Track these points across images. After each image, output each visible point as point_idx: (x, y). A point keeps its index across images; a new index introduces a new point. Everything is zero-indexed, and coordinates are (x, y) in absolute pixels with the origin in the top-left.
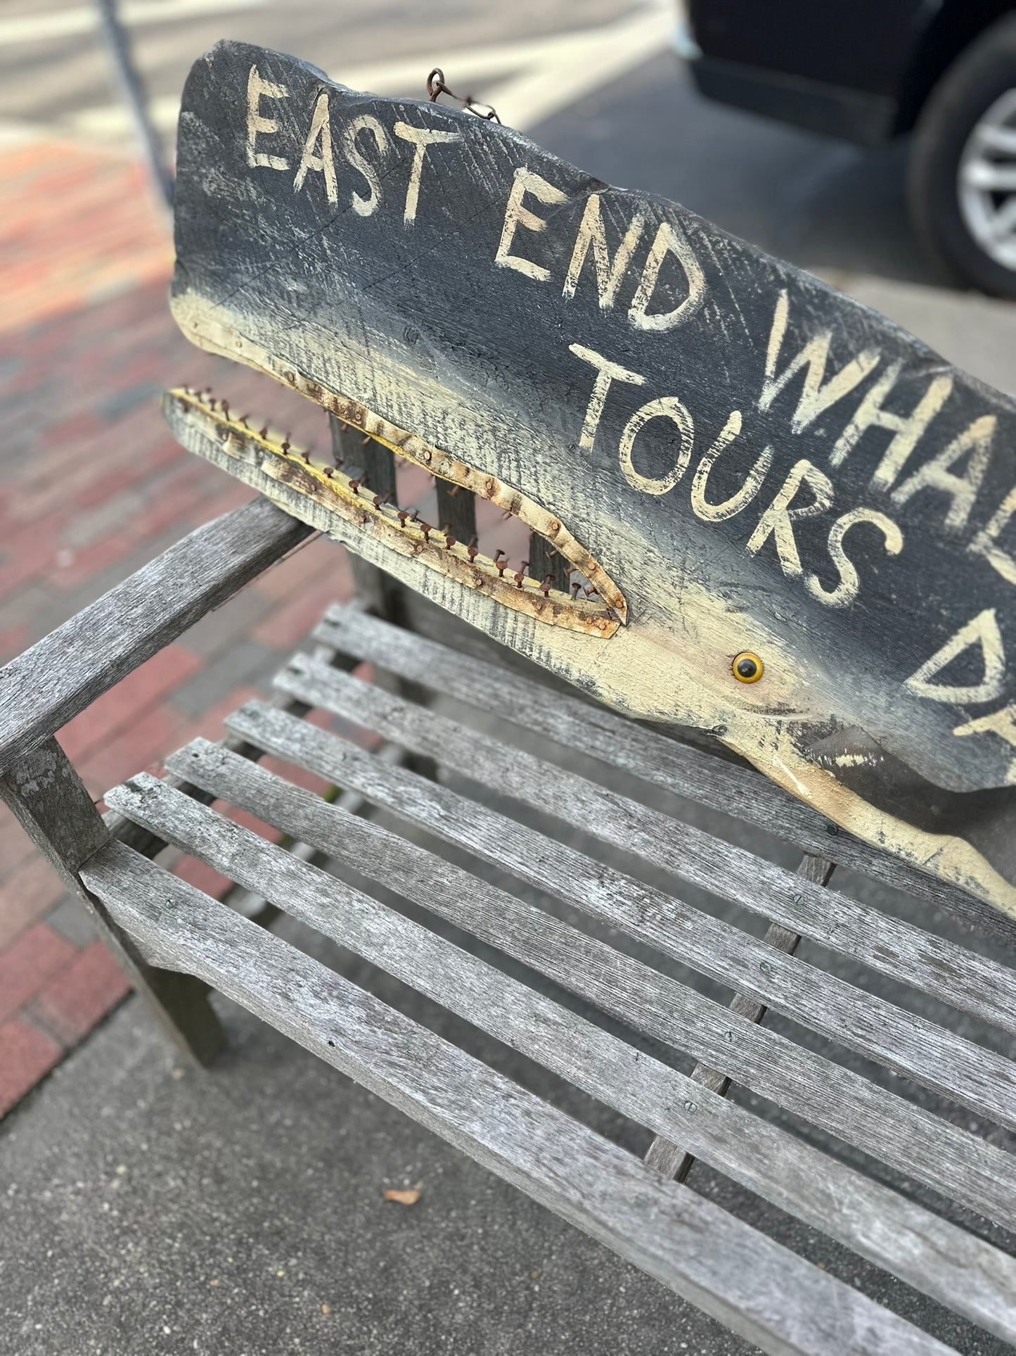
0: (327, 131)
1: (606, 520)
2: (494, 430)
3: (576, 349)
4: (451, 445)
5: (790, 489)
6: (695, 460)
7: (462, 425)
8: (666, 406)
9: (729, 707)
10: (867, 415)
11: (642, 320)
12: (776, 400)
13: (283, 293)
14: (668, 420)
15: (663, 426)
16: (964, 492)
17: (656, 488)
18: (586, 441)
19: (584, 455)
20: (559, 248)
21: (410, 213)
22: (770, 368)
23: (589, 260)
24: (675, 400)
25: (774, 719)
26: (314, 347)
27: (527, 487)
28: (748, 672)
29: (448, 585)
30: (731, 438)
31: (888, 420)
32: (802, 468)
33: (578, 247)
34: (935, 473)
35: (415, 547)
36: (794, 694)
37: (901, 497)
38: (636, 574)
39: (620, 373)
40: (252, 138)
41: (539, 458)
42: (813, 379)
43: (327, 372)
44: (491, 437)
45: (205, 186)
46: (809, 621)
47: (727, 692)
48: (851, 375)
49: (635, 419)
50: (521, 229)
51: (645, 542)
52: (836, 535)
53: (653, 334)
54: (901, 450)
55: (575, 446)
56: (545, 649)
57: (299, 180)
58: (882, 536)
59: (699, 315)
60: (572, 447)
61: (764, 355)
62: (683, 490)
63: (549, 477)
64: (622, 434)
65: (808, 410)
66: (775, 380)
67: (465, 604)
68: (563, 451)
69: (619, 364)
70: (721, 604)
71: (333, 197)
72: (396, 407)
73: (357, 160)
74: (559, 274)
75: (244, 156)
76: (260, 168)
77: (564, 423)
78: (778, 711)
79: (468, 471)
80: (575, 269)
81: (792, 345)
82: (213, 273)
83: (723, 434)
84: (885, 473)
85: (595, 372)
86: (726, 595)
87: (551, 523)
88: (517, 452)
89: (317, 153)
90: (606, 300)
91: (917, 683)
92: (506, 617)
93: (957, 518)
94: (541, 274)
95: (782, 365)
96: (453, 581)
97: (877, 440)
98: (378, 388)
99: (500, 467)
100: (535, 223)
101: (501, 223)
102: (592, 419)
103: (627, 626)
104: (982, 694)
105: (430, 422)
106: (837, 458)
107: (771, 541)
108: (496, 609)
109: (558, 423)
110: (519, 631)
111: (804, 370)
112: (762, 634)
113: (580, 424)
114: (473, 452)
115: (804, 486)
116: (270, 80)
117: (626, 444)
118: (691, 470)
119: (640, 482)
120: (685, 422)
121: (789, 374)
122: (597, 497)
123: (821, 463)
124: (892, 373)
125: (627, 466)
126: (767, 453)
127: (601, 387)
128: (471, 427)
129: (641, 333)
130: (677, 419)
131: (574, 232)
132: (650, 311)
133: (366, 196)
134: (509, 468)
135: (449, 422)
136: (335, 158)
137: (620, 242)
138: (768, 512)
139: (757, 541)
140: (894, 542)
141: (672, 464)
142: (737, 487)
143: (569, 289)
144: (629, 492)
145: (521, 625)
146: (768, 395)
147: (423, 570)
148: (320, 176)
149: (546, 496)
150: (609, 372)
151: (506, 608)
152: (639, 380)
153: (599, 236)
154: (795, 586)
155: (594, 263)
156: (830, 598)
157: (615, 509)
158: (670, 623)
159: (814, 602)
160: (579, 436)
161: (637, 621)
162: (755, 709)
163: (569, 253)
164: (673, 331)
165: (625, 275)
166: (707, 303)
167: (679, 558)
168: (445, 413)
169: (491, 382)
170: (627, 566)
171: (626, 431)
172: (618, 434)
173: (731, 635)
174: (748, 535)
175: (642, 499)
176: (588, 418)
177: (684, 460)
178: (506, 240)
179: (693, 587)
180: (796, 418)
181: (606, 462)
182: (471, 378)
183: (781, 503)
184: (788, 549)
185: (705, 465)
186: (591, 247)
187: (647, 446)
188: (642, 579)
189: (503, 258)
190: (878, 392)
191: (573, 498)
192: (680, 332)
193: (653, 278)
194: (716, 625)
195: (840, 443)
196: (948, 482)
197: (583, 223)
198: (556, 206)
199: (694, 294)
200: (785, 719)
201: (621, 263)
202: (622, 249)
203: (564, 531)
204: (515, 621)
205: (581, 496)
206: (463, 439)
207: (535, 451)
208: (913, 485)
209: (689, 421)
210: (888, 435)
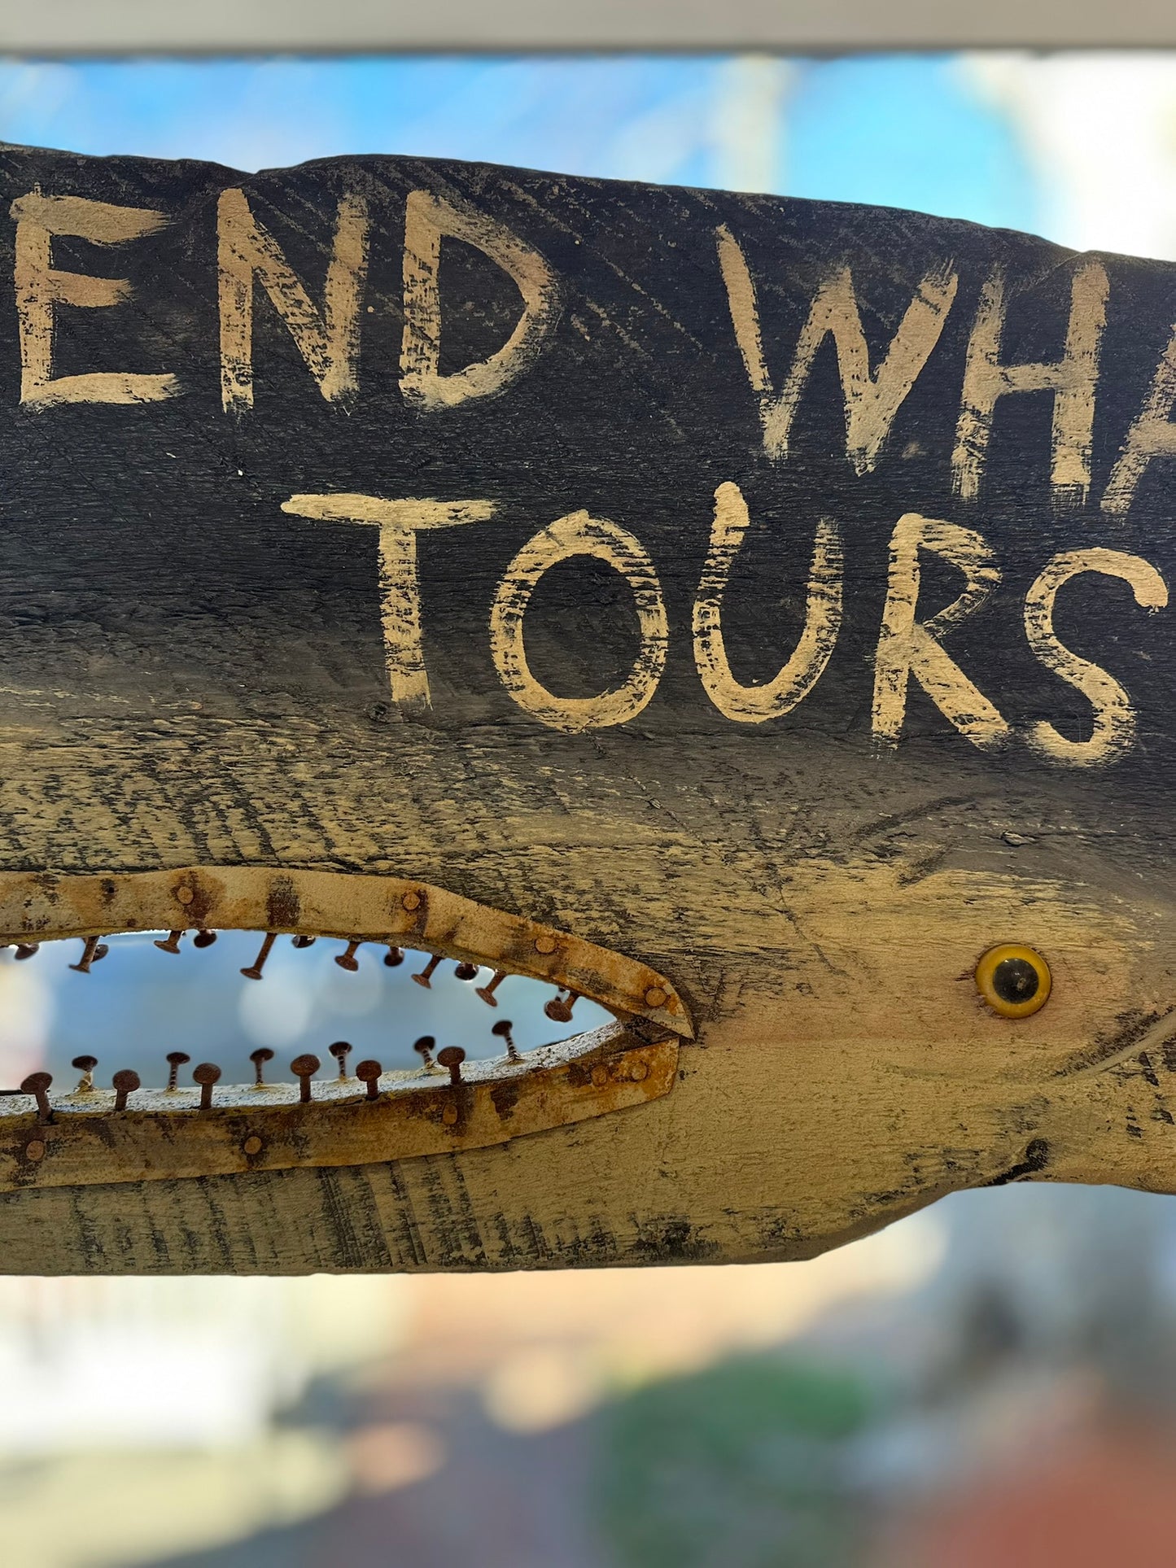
1: (532, 827)
2: (149, 766)
3: (302, 505)
4: (35, 849)
5: (905, 581)
6: (680, 619)
7: (52, 789)
8: (565, 538)
9: (1021, 1093)
10: (984, 385)
11: (440, 389)
12: (795, 431)
14: (583, 564)
15: (575, 579)
17: (618, 707)
18: (407, 686)
19: (413, 716)
20: (182, 321)
22: (758, 376)
23: (265, 318)
24: (581, 518)
25: (1126, 1058)
27: (296, 850)
29: (160, 1204)
30: (736, 538)
31: (1027, 377)
32: (910, 528)
33: (227, 303)
34: (1155, 434)
35: (19, 1153)
36: (1136, 979)
37: (1117, 502)
38: (660, 910)
39: (431, 513)
41: (301, 772)
42: (852, 359)
44: (145, 783)
46: (1081, 817)
47: (1004, 1061)
48: (920, 326)
49: (505, 591)
50: (67, 319)
51: (646, 832)
52: (1039, 627)
53: (476, 408)
54: (1074, 418)
55: (383, 708)
56: (514, 1215)
58: (1124, 587)
59: (563, 332)
60: (379, 714)
61: (737, 355)
62: (681, 683)
63: (344, 803)
64: (488, 634)
65: (867, 423)
66: (777, 391)
67: (232, 1229)
68: (359, 732)
69: (419, 494)
70: (882, 877)
74: (200, 370)
77: (335, 669)
78: (1126, 1038)
79: (109, 889)
80: (235, 347)
83: (715, 539)
84: (1069, 471)
85: (368, 535)
86: (883, 853)
87: (398, 901)
88: (234, 785)
90: (334, 382)
92: (367, 1194)
94: (151, 387)
95: (778, 360)
97: (1024, 421)
99: (200, 838)
100: (99, 292)
101: (10, 317)
102: (403, 633)
103: (697, 1039)
106: (968, 485)
107: (918, 700)
108: (329, 1193)
109: (319, 677)
110: (421, 1212)
111: (828, 348)
112: (1003, 892)
113: (375, 656)
114: (108, 837)
115: (930, 563)
117: (508, 650)
118: (681, 636)
119: (575, 712)
120: (623, 551)
121: (800, 371)
122: (487, 790)
123: (942, 506)
124: (993, 291)
125: (531, 695)
126: (825, 532)
127: (396, 558)
128: (79, 784)
129: (448, 414)
130: (603, 552)
131: (207, 277)
132: (448, 367)
134: (227, 831)
137: (326, 259)
138: (884, 646)
139: (888, 711)
140: (1149, 587)
141: (631, 646)
142: (797, 627)
143: (236, 391)
144: (559, 743)
145: (418, 1194)
146: (776, 426)
147: (64, 1203)
149: (355, 847)
150: (403, 520)
151: (356, 1171)
152: (479, 510)
153: (271, 266)
154: (1013, 760)
155: (277, 320)
156: (1092, 750)
157: (542, 795)
158: (793, 977)
159: (1071, 773)
160: (384, 681)
161: (715, 1013)
162: (1078, 1064)
163: (210, 319)
164: (516, 387)
165: (362, 318)
166: (568, 303)
167: (740, 830)
169: (98, 664)
170: (630, 904)
171: (496, 624)
172: (481, 638)
173: (941, 930)
174: (865, 709)
175: (598, 745)
176: (391, 636)
177: (655, 624)
178: (36, 351)
179: (802, 870)
180: (853, 443)
181: (478, 707)
182: (44, 674)
183: (899, 616)
184: (961, 696)
185: (707, 616)
186: (259, 290)
187: (559, 633)
188: (680, 913)
189: (38, 389)
190: (984, 338)
191: (429, 819)
192: (536, 379)
193: (431, 300)
194: (897, 927)
195: (959, 454)
197: (223, 254)
198: (141, 239)
199: (534, 299)
200: (1150, 1043)
201: (343, 298)
202: (334, 271)
203: (441, 900)
204: (398, 1188)
205: (446, 806)
206: (66, 822)
207: (283, 762)
208: (1126, 474)
209: (632, 544)
210: (1042, 402)
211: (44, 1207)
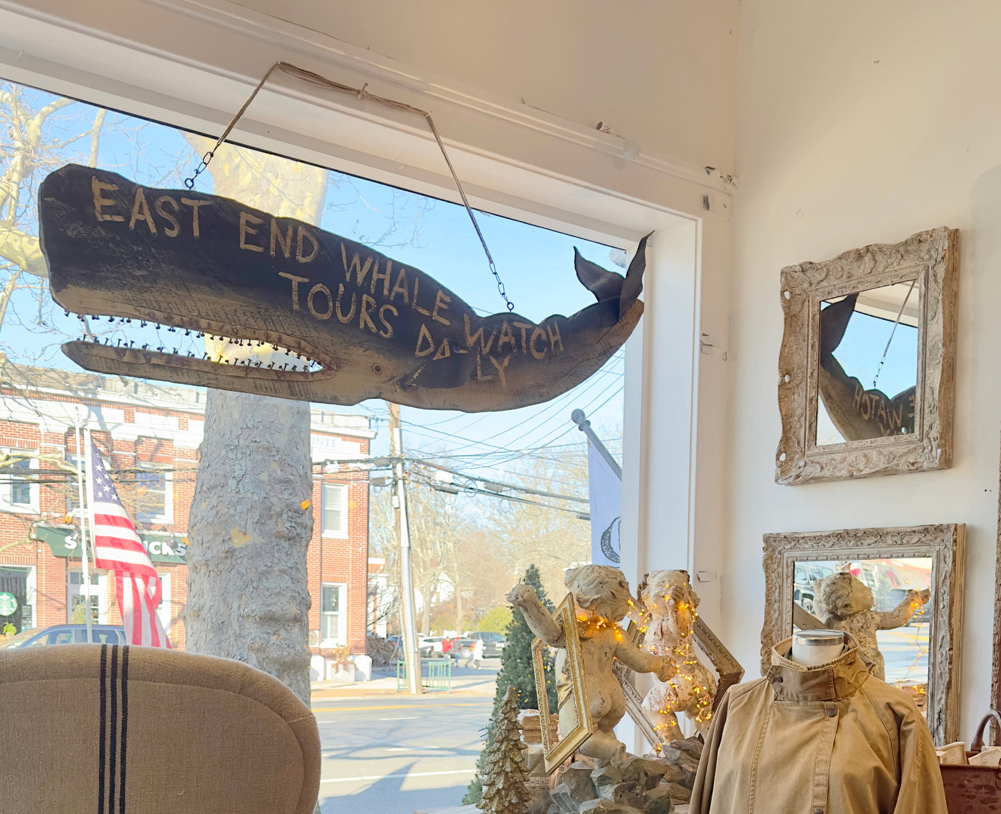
0: (144, 202)
1: (314, 334)
2: (259, 313)
3: (281, 274)
4: (243, 323)
5: (364, 305)
6: (334, 304)
7: (244, 314)
8: (318, 288)
9: (379, 385)
10: (375, 276)
11: (302, 260)
12: (351, 277)
13: (134, 277)
14: (321, 292)
15: (319, 294)
16: (405, 291)
17: (326, 317)
18: (296, 307)
19: (297, 312)
20: (265, 240)
21: (196, 233)
22: (346, 268)
23: (277, 243)
24: (321, 285)
25: (391, 382)
26: (160, 299)
27: (281, 331)
28: (378, 369)
29: (266, 382)
30: (342, 293)
31: (381, 276)
32: (365, 297)
33: (272, 238)
34: (397, 289)
35: (246, 371)
37: (392, 298)
38: (332, 350)
39: (300, 279)
40: (98, 208)
41: (281, 318)
42: (358, 268)
43: (170, 308)
44: (258, 315)
45: (69, 233)
46: (386, 346)
47: (376, 380)
48: (367, 265)
49: (310, 294)
50: (248, 235)
51: (329, 338)
52: (381, 316)
53: (307, 264)
54: (387, 284)
56: (314, 392)
57: (132, 224)
58: (392, 311)
59: (320, 254)
60: (292, 311)
61: (343, 263)
62: (334, 314)
63: (287, 325)
64: (307, 301)
65: (360, 279)
66: (348, 271)
68: (289, 313)
69: (298, 276)
70: (361, 350)
71: (153, 230)
72: (212, 315)
73: (164, 214)
74: (267, 248)
75: (95, 217)
76: (106, 222)
77: (286, 302)
78: (392, 379)
80: (273, 246)
81: (349, 260)
82: (84, 275)
83: (340, 292)
84: (386, 292)
85: (291, 281)
86: (361, 347)
87: (296, 342)
88: (271, 319)
89: (141, 212)
90: (287, 255)
91: (417, 353)
92: (294, 386)
93: (406, 300)
94: (260, 249)
95: (349, 266)
96: (268, 380)
97: (380, 282)
98: (200, 309)
99: (267, 326)
100: (252, 231)
101: (239, 232)
102: (295, 298)
103: (337, 370)
104: (432, 349)
105: (230, 317)
106: (373, 291)
107: (365, 324)
108: (289, 385)
109: (283, 303)
110: (301, 389)
111: (355, 266)
112: (376, 356)
113: (291, 301)
114: (253, 323)
115: (368, 303)
116: (105, 182)
117: (310, 304)
118: (334, 307)
119: (320, 316)
120: (327, 291)
121: (351, 268)
122: (307, 327)
123: (369, 294)
124: (377, 262)
125: (314, 312)
126: (354, 295)
127: (294, 285)
128: (249, 314)
129: (303, 264)
130: (324, 291)
131: (269, 233)
132: (303, 256)
133: (172, 228)
134: (270, 326)
135: (238, 315)
136: (151, 214)
137: (286, 234)
138: (361, 315)
139: (362, 325)
140: (396, 313)
141: (327, 307)
142: (350, 309)
143: (272, 253)
145: (301, 387)
146: (348, 276)
147: (252, 380)
148: (145, 222)
149: (289, 332)
150: (296, 280)
151: (293, 382)
152: (307, 280)
153: (279, 234)
154: (377, 335)
155: (280, 243)
156: (387, 336)
157: (315, 329)
158: (350, 363)
159: (384, 339)
160: (293, 306)
161: (340, 367)
162: (385, 382)
163: (269, 240)
164: (313, 261)
165: (291, 245)
166: (320, 250)
167: (342, 340)
168: (235, 311)
170: (328, 348)
171: (308, 299)
173: (368, 360)
174: (359, 324)
175: (323, 322)
176: (293, 298)
177: (331, 304)
178: (242, 240)
179: (350, 348)
180: (358, 281)
181: (306, 313)
183: (363, 310)
184: (371, 325)
185: (338, 304)
186: (277, 237)
187: (317, 303)
188: (334, 351)
189: (243, 246)
190: (376, 269)
191: (300, 330)
192: (315, 261)
193: (301, 245)
194: (363, 358)
195: (372, 286)
196: (401, 290)
197: (272, 230)
198: (260, 224)
199: (316, 248)
200: (394, 381)
201: (289, 242)
202: (287, 237)
203: (303, 342)
204: (298, 386)
205: (301, 328)
206: (247, 320)
207: (278, 316)
208: (393, 294)
209: (328, 290)
210: (383, 280)
211: (249, 380)
